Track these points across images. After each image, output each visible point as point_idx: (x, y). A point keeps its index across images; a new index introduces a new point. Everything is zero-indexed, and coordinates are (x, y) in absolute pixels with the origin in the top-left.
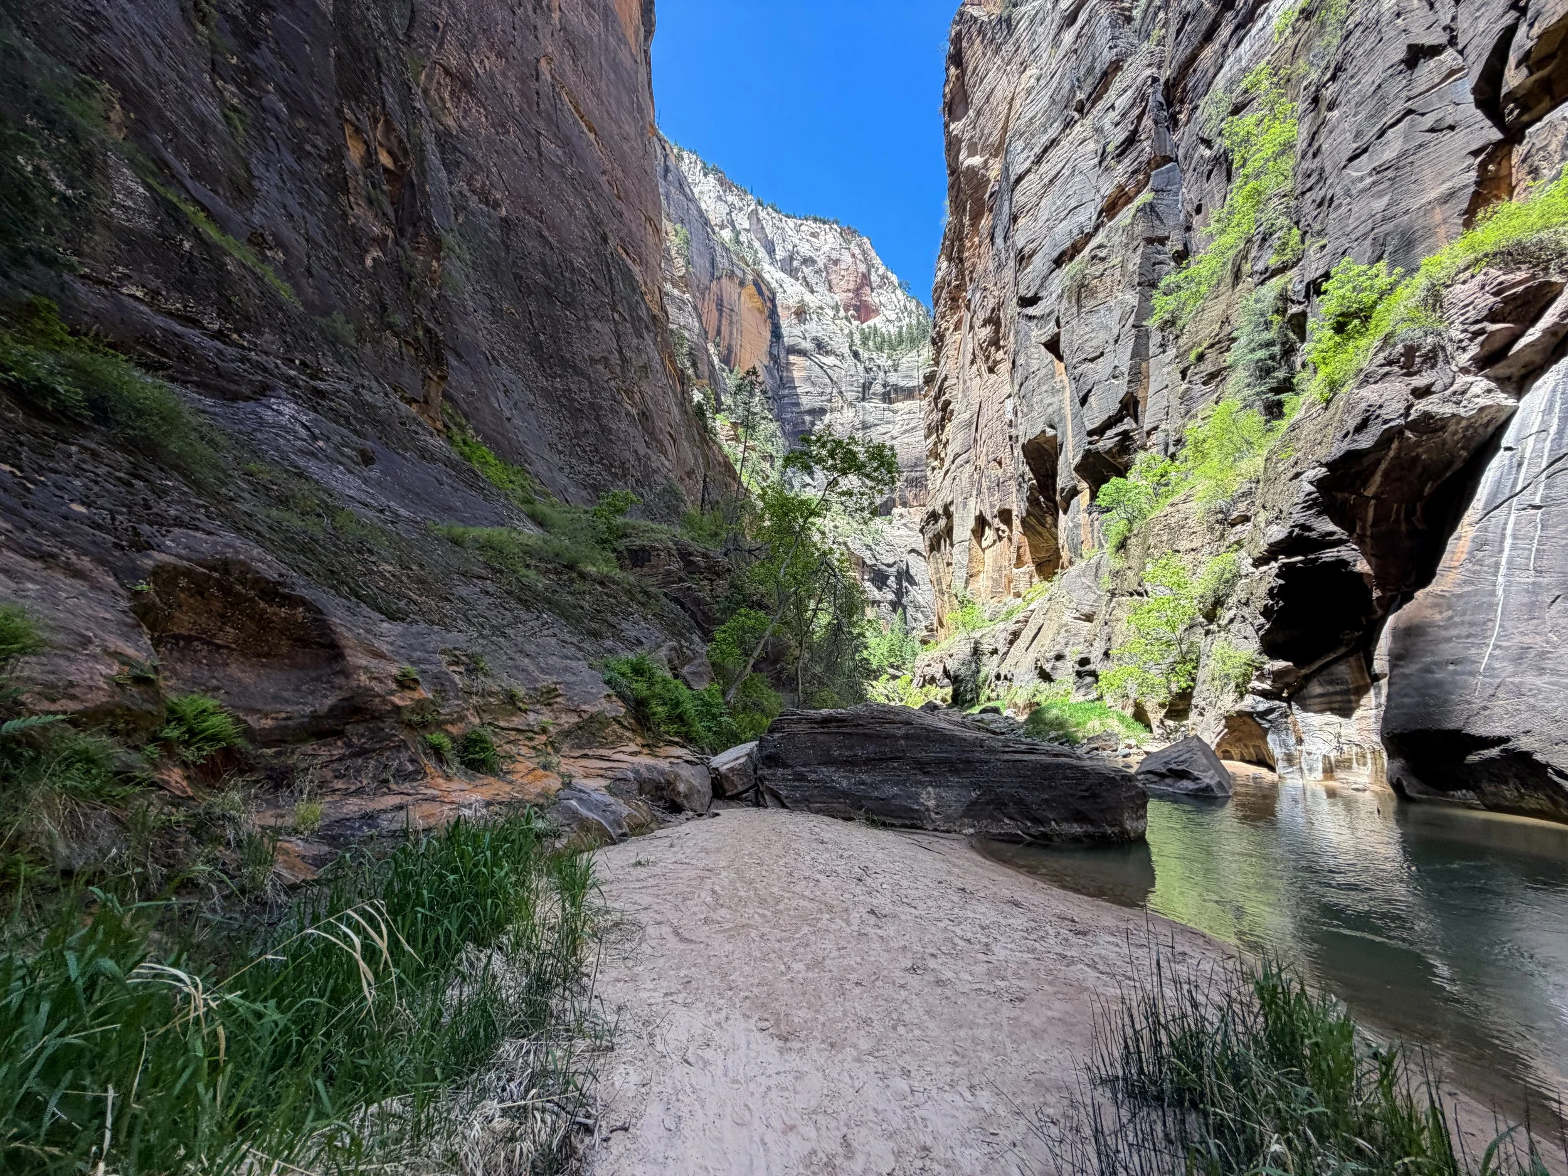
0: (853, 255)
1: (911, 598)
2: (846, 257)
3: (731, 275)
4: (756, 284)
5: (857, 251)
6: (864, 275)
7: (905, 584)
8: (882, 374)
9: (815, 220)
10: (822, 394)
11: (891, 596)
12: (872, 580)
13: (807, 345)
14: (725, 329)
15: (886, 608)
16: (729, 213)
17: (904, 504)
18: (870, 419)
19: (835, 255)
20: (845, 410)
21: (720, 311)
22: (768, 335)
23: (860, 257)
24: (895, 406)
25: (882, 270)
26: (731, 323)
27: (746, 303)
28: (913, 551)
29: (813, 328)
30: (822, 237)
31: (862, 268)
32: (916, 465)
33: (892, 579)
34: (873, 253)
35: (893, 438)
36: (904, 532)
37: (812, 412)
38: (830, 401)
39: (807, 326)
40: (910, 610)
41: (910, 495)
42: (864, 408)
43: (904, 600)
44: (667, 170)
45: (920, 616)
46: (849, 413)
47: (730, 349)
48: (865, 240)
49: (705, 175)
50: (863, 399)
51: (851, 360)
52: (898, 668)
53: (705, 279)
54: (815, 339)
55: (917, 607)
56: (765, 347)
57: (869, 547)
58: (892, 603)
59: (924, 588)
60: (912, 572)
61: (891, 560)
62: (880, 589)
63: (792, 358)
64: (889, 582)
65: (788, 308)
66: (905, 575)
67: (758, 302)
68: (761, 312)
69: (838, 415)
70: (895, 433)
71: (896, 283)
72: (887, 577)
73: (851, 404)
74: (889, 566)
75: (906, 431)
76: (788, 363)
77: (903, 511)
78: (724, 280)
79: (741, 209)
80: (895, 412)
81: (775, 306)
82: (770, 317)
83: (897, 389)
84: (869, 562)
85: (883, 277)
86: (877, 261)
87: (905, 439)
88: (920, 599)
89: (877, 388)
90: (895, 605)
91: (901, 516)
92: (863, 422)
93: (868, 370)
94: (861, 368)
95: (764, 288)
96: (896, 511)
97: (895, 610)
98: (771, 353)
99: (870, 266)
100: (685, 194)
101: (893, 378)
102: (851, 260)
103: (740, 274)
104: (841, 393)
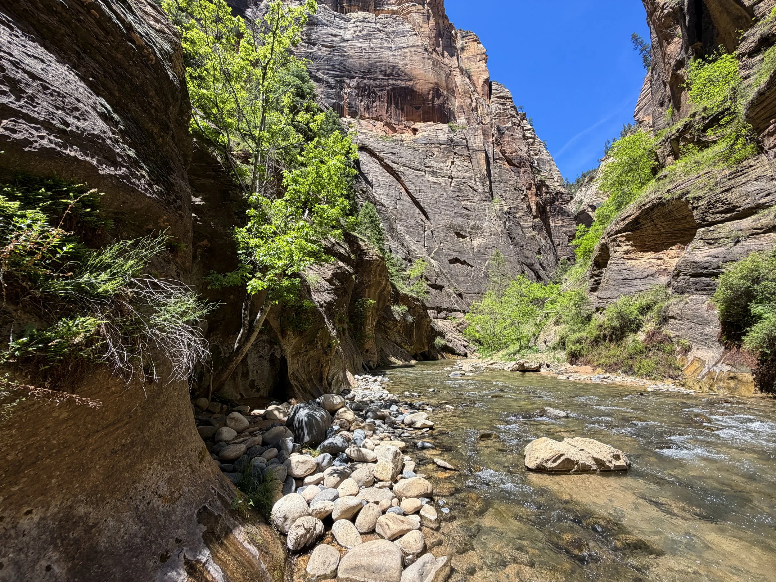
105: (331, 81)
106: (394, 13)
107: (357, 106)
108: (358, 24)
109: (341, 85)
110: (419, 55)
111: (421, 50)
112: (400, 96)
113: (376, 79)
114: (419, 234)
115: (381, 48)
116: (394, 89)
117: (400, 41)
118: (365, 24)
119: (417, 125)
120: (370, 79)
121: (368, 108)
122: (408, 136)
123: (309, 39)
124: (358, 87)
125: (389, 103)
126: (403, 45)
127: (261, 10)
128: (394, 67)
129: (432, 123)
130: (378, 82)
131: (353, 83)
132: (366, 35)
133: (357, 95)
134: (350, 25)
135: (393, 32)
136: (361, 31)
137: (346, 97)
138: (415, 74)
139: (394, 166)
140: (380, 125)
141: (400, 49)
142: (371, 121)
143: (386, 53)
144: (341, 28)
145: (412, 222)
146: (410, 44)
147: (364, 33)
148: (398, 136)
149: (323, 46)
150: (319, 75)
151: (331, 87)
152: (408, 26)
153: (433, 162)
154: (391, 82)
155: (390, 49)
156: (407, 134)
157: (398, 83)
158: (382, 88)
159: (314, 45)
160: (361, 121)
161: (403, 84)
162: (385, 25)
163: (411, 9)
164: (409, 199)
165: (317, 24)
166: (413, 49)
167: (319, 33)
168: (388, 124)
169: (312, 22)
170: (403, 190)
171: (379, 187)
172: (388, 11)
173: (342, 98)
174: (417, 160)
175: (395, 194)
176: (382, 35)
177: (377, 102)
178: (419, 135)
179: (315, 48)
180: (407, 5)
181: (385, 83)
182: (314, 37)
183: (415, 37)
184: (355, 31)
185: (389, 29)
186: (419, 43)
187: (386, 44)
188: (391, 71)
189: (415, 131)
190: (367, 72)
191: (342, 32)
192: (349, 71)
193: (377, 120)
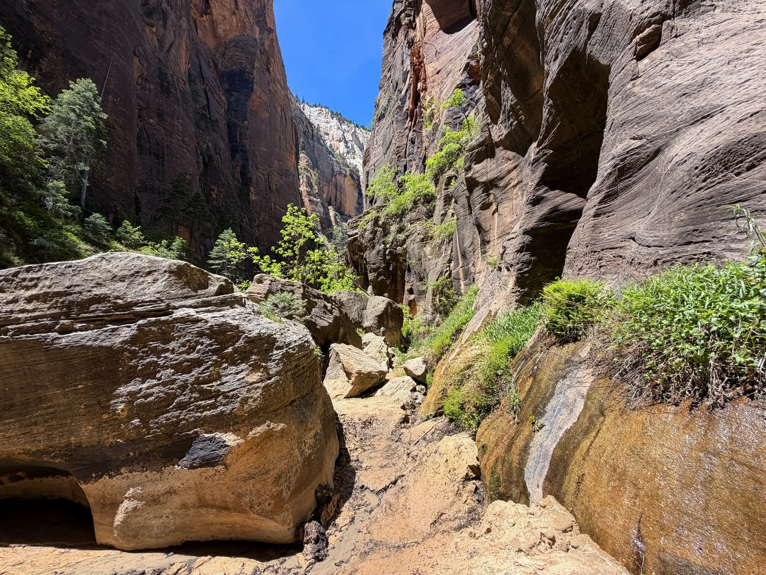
3: (340, 173)
4: (351, 175)
14: (338, 196)
16: (343, 135)
21: (336, 189)
22: (357, 195)
26: (341, 193)
27: (347, 183)
44: (313, 136)
47: (341, 203)
49: (332, 118)
53: (329, 178)
56: (356, 200)
67: (352, 182)
68: (354, 186)
78: (337, 176)
79: (348, 132)
81: (359, 182)
82: (357, 187)
95: (354, 176)
98: (358, 202)
100: (321, 144)
103: (344, 172)
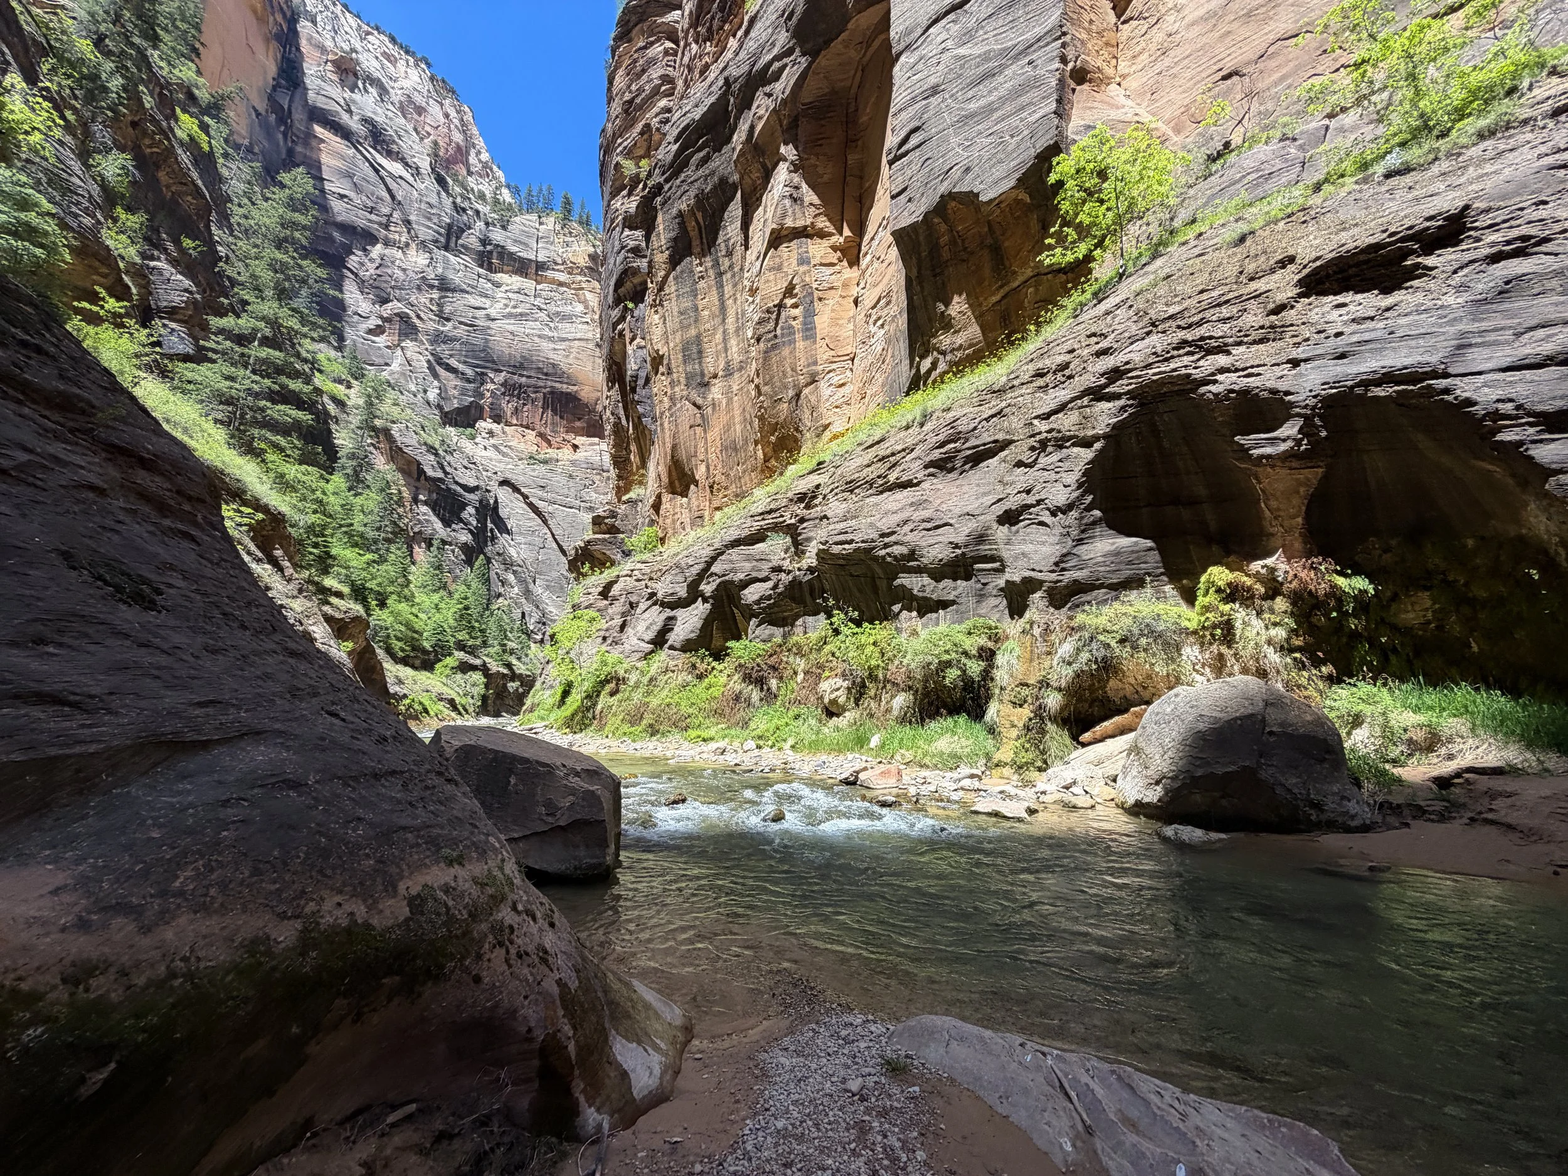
0: (447, 116)
1: (498, 548)
2: (435, 110)
5: (453, 114)
6: (459, 147)
7: (490, 525)
8: (480, 225)
9: (393, 40)
10: (372, 210)
11: (465, 537)
12: (434, 506)
13: (353, 123)
15: (453, 555)
17: (497, 419)
18: (457, 279)
19: (419, 100)
20: (412, 251)
23: (456, 121)
24: (498, 277)
25: (485, 156)
28: (505, 483)
29: (367, 102)
30: (401, 65)
31: (458, 137)
32: (521, 366)
33: (470, 510)
34: (475, 131)
35: (489, 318)
36: (492, 453)
37: (348, 229)
38: (386, 227)
39: (357, 96)
40: (496, 567)
41: (508, 408)
42: (446, 261)
43: (489, 549)
45: (511, 578)
46: (417, 259)
48: (467, 109)
50: (446, 248)
51: (428, 184)
52: (472, 651)
54: (366, 121)
55: (508, 564)
57: (432, 449)
58: (465, 547)
59: (519, 539)
60: (503, 512)
61: (472, 483)
62: (447, 523)
63: (318, 130)
64: (465, 515)
65: (323, 50)
66: (489, 511)
69: (399, 254)
70: (493, 312)
71: (503, 180)
72: (463, 506)
73: (423, 245)
74: (465, 487)
75: (510, 316)
76: (310, 135)
77: (495, 427)
80: (498, 285)
83: (502, 252)
84: (430, 473)
85: (485, 165)
86: (480, 142)
87: (510, 325)
88: (512, 552)
89: (471, 240)
90: (470, 554)
91: (491, 433)
92: (442, 279)
93: (459, 210)
94: (447, 202)
96: (484, 425)
97: (469, 562)
99: (470, 144)
101: (497, 235)
102: (442, 120)
104: (407, 223)
105: (469, 372)
106: (561, 284)
107: (502, 409)
108: (511, 295)
109: (481, 378)
110: (589, 352)
111: (591, 345)
112: (560, 401)
113: (529, 377)
114: (562, 588)
115: (539, 336)
116: (552, 393)
117: (566, 329)
118: (522, 298)
119: (580, 440)
120: (521, 375)
121: (516, 411)
122: (565, 454)
123: (441, 311)
124: (504, 384)
125: (545, 408)
126: (570, 336)
127: (372, 260)
128: (554, 365)
129: (596, 440)
130: (532, 381)
131: (501, 378)
132: (521, 315)
133: (503, 394)
134: (499, 294)
135: (558, 314)
136: (515, 307)
137: (488, 394)
138: (581, 378)
139: (541, 505)
140: (531, 435)
141: (564, 340)
142: (520, 429)
143: (546, 345)
144: (486, 296)
145: (555, 574)
146: (578, 336)
147: (519, 310)
148: (552, 453)
149: (461, 323)
150: (453, 362)
151: (469, 381)
152: (580, 308)
153: (594, 495)
154: (549, 383)
155: (551, 339)
156: (565, 450)
157: (558, 385)
158: (537, 389)
159: (448, 320)
160: (507, 428)
161: (565, 388)
162: (549, 300)
163: (584, 285)
164: (555, 546)
165: (454, 290)
166: (582, 344)
167: (456, 304)
168: (541, 435)
169: (445, 286)
170: (549, 535)
171: (521, 534)
172: (553, 281)
173: (482, 396)
174: (573, 492)
175: (538, 541)
176: (542, 315)
177: (529, 406)
178: (580, 455)
179: (450, 325)
180: (579, 278)
181: (541, 383)
182: (447, 309)
183: (585, 326)
184: (506, 306)
185: (553, 308)
186: (590, 335)
187: (547, 332)
188: (551, 371)
189: (575, 447)
190: (519, 367)
191: (487, 303)
192: (494, 362)
193: (527, 427)
